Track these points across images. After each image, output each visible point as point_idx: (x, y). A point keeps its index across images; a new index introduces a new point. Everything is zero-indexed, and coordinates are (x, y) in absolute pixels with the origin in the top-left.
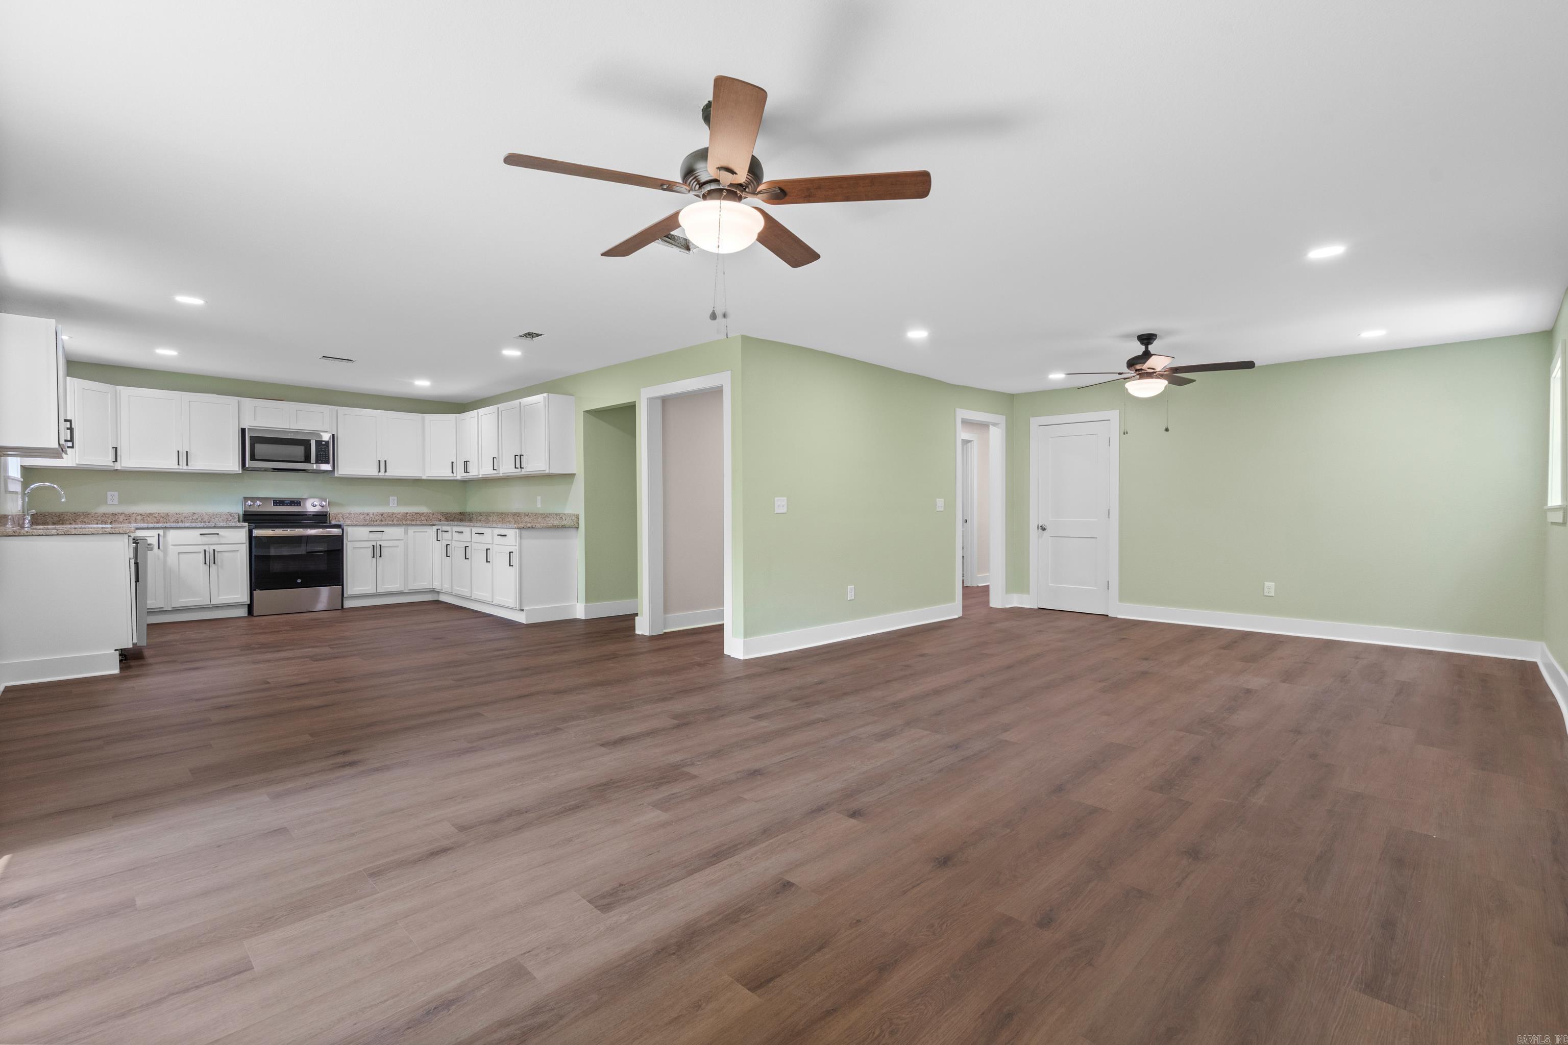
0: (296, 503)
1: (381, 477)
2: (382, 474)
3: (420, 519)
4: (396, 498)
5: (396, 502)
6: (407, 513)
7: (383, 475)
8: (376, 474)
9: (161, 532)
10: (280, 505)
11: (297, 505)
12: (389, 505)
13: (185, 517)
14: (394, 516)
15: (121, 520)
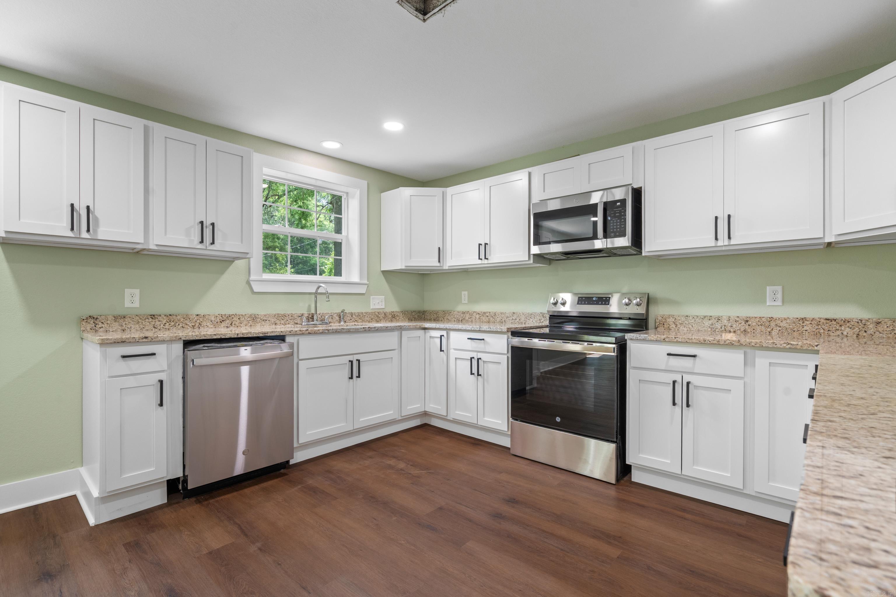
0: (604, 301)
1: (724, 248)
2: (723, 241)
3: (839, 333)
4: (779, 288)
5: (779, 296)
6: (803, 320)
7: (726, 243)
8: (711, 243)
9: (444, 333)
10: (585, 304)
11: (605, 304)
12: (765, 302)
13: (507, 317)
14: (773, 324)
15: (467, 319)
